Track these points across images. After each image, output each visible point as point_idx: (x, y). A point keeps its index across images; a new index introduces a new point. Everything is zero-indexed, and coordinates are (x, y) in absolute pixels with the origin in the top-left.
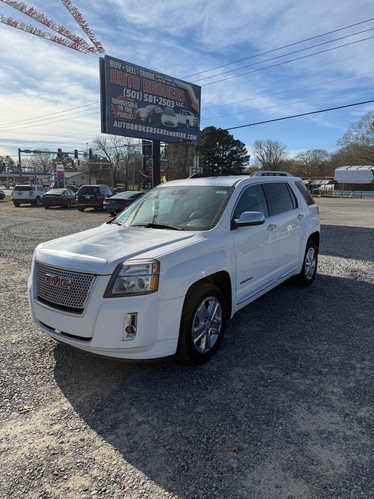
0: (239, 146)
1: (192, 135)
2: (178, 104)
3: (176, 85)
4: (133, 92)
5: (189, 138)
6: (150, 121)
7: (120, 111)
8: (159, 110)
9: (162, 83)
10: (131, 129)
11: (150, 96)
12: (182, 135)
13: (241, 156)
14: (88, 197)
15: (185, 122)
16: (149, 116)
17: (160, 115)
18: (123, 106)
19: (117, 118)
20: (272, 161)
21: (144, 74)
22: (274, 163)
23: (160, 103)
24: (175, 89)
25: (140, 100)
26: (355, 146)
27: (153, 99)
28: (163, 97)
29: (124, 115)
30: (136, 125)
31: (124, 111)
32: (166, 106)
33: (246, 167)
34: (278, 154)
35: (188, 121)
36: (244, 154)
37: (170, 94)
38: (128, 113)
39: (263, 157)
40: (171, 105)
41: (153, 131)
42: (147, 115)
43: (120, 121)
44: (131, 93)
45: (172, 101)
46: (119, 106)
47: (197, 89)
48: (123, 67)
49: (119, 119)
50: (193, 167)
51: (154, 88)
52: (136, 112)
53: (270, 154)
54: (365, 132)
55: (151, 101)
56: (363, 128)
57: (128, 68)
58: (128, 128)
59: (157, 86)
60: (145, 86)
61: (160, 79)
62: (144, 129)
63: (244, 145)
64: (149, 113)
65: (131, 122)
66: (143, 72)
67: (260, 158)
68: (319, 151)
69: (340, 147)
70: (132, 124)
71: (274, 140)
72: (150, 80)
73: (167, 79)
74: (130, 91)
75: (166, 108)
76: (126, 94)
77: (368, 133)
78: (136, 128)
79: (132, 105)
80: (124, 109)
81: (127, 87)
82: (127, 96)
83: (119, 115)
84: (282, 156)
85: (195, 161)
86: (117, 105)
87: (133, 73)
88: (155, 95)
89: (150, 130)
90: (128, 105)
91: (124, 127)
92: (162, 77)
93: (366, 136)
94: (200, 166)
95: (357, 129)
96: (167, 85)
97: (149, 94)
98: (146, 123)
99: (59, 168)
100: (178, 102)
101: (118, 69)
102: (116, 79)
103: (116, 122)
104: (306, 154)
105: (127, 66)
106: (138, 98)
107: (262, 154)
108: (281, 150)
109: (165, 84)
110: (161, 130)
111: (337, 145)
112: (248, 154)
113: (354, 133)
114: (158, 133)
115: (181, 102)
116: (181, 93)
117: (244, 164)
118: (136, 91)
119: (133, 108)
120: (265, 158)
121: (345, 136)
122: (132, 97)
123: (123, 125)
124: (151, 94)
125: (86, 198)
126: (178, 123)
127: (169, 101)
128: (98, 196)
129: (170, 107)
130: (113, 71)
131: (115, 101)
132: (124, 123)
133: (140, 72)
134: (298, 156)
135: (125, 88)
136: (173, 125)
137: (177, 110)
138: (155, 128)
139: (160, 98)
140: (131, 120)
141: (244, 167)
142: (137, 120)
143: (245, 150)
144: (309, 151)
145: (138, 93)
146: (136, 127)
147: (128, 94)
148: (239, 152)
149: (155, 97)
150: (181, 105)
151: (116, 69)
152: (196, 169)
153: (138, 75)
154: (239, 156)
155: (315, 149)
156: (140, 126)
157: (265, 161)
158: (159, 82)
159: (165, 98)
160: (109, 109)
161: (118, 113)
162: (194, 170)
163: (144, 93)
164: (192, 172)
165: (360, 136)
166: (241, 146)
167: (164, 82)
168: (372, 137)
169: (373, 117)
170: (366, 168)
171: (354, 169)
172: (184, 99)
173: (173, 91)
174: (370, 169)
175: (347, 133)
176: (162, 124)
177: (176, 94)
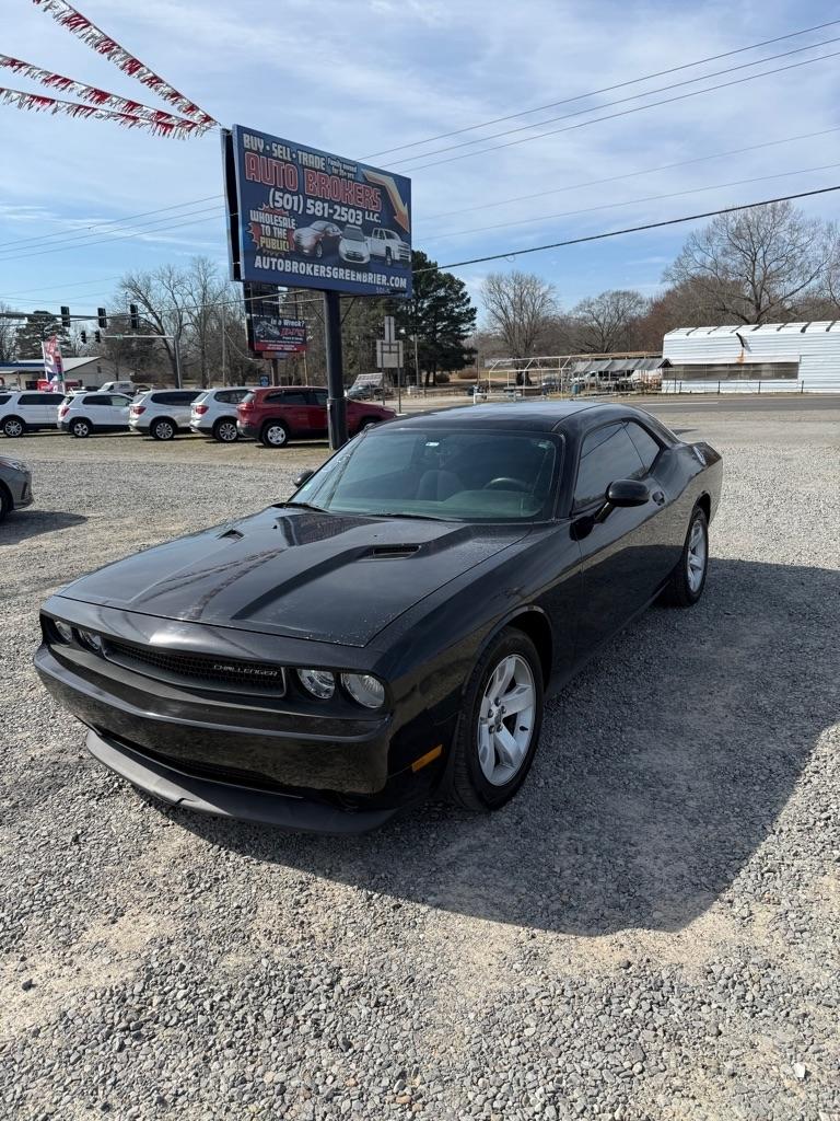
0: (450, 287)
1: (398, 279)
2: (369, 216)
3: (365, 177)
4: (287, 196)
5: (392, 285)
6: (320, 253)
7: (266, 236)
8: (334, 230)
9: (338, 175)
10: (286, 270)
11: (318, 203)
13: (457, 310)
15: (384, 253)
16: (318, 242)
17: (336, 240)
18: (270, 225)
19: (261, 249)
20: (526, 320)
21: (305, 158)
22: (530, 323)
23: (336, 217)
24: (362, 187)
25: (300, 212)
26: (698, 282)
27: (323, 208)
28: (341, 205)
29: (273, 244)
30: (294, 263)
31: (272, 236)
32: (348, 222)
33: (470, 333)
34: (538, 303)
35: (388, 250)
36: (464, 305)
37: (353, 197)
38: (280, 239)
39: (505, 312)
40: (356, 219)
41: (326, 273)
42: (313, 242)
43: (266, 255)
44: (282, 198)
45: (358, 212)
46: (263, 226)
47: (404, 185)
48: (268, 148)
49: (264, 253)
50: (384, 342)
51: (324, 186)
52: (294, 237)
53: (520, 305)
54: (719, 252)
55: (319, 214)
57: (276, 148)
58: (281, 269)
59: (329, 183)
60: (308, 183)
61: (336, 167)
62: (309, 271)
63: (462, 285)
64: (316, 237)
65: (286, 256)
66: (304, 154)
67: (500, 312)
68: (624, 294)
69: (669, 286)
70: (287, 262)
71: (527, 273)
72: (316, 170)
73: (345, 167)
74: (281, 194)
75: (348, 226)
76: (274, 201)
77: (725, 253)
78: (295, 269)
79: (287, 222)
80: (272, 230)
81: (275, 186)
82: (276, 204)
83: (264, 245)
84: (545, 308)
85: (386, 327)
86: (259, 223)
87: (285, 158)
88: (326, 201)
89: (321, 271)
90: (278, 223)
91: (273, 268)
92: (339, 165)
93: (721, 259)
94: (396, 339)
95: (703, 247)
96: (348, 179)
97: (316, 199)
98: (311, 258)
100: (369, 211)
101: (257, 152)
102: (256, 172)
103: (258, 258)
104: (598, 302)
105: (275, 145)
106: (295, 209)
107: (503, 304)
108: (544, 296)
109: (344, 177)
110: (341, 270)
111: (663, 281)
112: (471, 306)
113: (698, 256)
114: (336, 277)
115: (374, 213)
116: (375, 193)
117: (463, 327)
118: (293, 194)
119: (288, 229)
120: (511, 312)
121: (679, 264)
122: (286, 206)
123: (271, 262)
124: (320, 200)
126: (372, 256)
127: (352, 211)
130: (249, 157)
131: (255, 216)
132: (274, 260)
133: (297, 155)
134: (580, 308)
135: (272, 190)
136: (362, 259)
137: (368, 229)
138: (329, 268)
139: (336, 207)
140: (286, 253)
141: (465, 334)
143: (464, 295)
144: (603, 295)
145: (296, 198)
146: (295, 267)
147: (278, 202)
148: (452, 300)
149: (326, 205)
150: (374, 218)
151: (254, 152)
152: (390, 345)
153: (294, 162)
154: (452, 311)
155: (615, 290)
156: (302, 264)
157: (511, 319)
158: (334, 174)
159: (345, 206)
160: (245, 233)
161: (263, 240)
162: (386, 348)
163: (306, 198)
164: (382, 352)
165: (709, 260)
166: (457, 287)
167: (342, 173)
168: (734, 261)
169: (735, 219)
170: (725, 332)
171: (701, 333)
172: (378, 207)
173: (360, 191)
175: (683, 254)
176: (341, 259)
177: (365, 197)
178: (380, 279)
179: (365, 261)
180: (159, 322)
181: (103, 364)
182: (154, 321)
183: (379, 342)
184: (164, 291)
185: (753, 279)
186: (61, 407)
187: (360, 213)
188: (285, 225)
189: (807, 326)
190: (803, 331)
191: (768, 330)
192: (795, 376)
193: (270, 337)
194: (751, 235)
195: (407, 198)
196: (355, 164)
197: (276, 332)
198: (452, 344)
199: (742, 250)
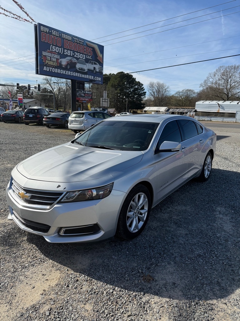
0: (139, 85)
1: (97, 77)
2: (88, 57)
3: (87, 44)
4: (57, 48)
5: (96, 79)
6: (69, 67)
7: (48, 60)
8: (74, 60)
9: (77, 43)
10: (56, 72)
11: (69, 51)
12: (90, 77)
13: (141, 92)
14: (31, 116)
15: (93, 69)
16: (68, 64)
17: (75, 64)
18: (50, 57)
19: (46, 64)
20: (160, 96)
21: (64, 36)
23: (75, 56)
24: (85, 47)
25: (62, 53)
26: (211, 88)
27: (71, 53)
28: (77, 52)
29: (51, 63)
30: (58, 70)
31: (51, 60)
32: (80, 58)
33: (144, 99)
34: (164, 92)
35: (95, 68)
36: (143, 91)
37: (82, 50)
38: (54, 62)
40: (83, 57)
41: (71, 74)
42: (66, 63)
43: (48, 66)
44: (55, 48)
45: (84, 55)
46: (47, 57)
47: (101, 48)
48: (50, 31)
49: (47, 65)
50: (103, 98)
51: (71, 46)
52: (59, 61)
53: (158, 91)
54: (217, 79)
55: (69, 55)
56: (216, 76)
57: (53, 32)
58: (54, 71)
59: (73, 45)
60: (65, 44)
61: (76, 40)
62: (64, 72)
63: (142, 85)
64: (68, 62)
65: (55, 67)
67: (153, 93)
68: (190, 90)
69: (201, 89)
70: (56, 69)
72: (69, 40)
73: (80, 40)
74: (55, 47)
75: (80, 59)
76: (52, 49)
77: (219, 80)
79: (56, 56)
80: (51, 59)
81: (53, 44)
82: (53, 50)
83: (47, 63)
84: (166, 93)
85: (104, 94)
86: (46, 56)
87: (57, 35)
88: (72, 50)
90: (53, 56)
91: (51, 71)
93: (218, 81)
94: (107, 98)
95: (213, 77)
96: (80, 44)
97: (68, 50)
98: (66, 68)
99: (19, 96)
100: (88, 55)
101: (46, 32)
102: (45, 39)
103: (45, 67)
104: (182, 92)
105: (53, 31)
106: (60, 52)
107: (154, 91)
108: (166, 89)
109: (79, 43)
110: (76, 73)
111: (200, 87)
112: (145, 91)
113: (211, 80)
114: (74, 75)
115: (90, 56)
116: (90, 50)
117: (142, 97)
118: (59, 47)
119: (57, 59)
120: (156, 93)
121: (205, 82)
122: (56, 51)
123: (50, 69)
125: (30, 116)
126: (88, 69)
127: (81, 54)
128: (37, 115)
129: (82, 59)
130: (43, 34)
131: (44, 53)
132: (51, 68)
133: (61, 35)
134: (177, 93)
135: (51, 45)
136: (85, 70)
137: (87, 61)
138: (72, 72)
139: (75, 53)
141: (142, 99)
142: (60, 66)
143: (143, 88)
144: (183, 90)
145: (60, 49)
146: (59, 71)
147: (53, 49)
148: (139, 89)
149: (72, 52)
152: (105, 99)
153: (60, 37)
154: (139, 92)
155: (187, 89)
156: (62, 70)
157: (156, 96)
158: (75, 42)
159: (79, 53)
160: (40, 58)
163: (64, 49)
164: (102, 101)
165: (214, 81)
168: (222, 82)
169: (223, 70)
170: (214, 102)
171: (207, 102)
172: (92, 54)
173: (84, 48)
174: (217, 103)
175: (206, 79)
176: (77, 70)
177: (87, 50)
183: (101, 99)
185: (227, 88)
187: (85, 56)
188: (56, 57)
189: (239, 102)
191: (228, 103)
192: (234, 117)
193: (81, 96)
194: (227, 75)
195: (102, 52)
196: (83, 40)
198: (138, 102)
199: (224, 79)
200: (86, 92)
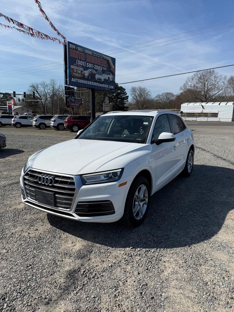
0: (121, 90)
1: (111, 86)
3: (103, 57)
4: (81, 62)
5: (110, 88)
6: (90, 78)
7: (75, 72)
8: (94, 72)
11: (90, 64)
13: (123, 96)
15: (107, 79)
16: (89, 75)
17: (95, 75)
18: (76, 69)
19: (74, 76)
20: (142, 100)
21: (87, 51)
23: (95, 68)
26: (189, 91)
27: (91, 66)
28: (96, 65)
29: (77, 75)
30: (83, 80)
31: (77, 73)
32: (98, 70)
33: (126, 103)
34: (145, 95)
35: (109, 78)
36: (125, 95)
37: (100, 63)
38: (79, 74)
40: (100, 69)
44: (80, 62)
45: (101, 67)
47: (114, 60)
49: (74, 77)
51: (92, 59)
52: (83, 73)
53: (141, 95)
54: (195, 83)
55: (90, 67)
56: (194, 80)
58: (79, 82)
60: (87, 58)
62: (87, 83)
63: (125, 89)
64: (89, 73)
65: (80, 78)
67: (135, 97)
68: (169, 93)
69: (182, 91)
70: (81, 80)
71: (143, 87)
72: (90, 55)
73: (98, 54)
74: (80, 61)
76: (78, 63)
77: (197, 83)
78: (83, 82)
80: (77, 71)
81: (78, 59)
82: (78, 64)
83: (74, 75)
84: (147, 97)
85: (106, 100)
86: (73, 69)
87: (81, 51)
88: (92, 63)
89: (90, 83)
90: (79, 69)
91: (77, 81)
92: (96, 54)
94: (109, 103)
95: (191, 81)
97: (89, 63)
98: (87, 79)
99: (9, 103)
100: (104, 67)
101: (73, 49)
102: (73, 54)
103: (73, 78)
104: (162, 95)
105: (78, 47)
106: (84, 65)
107: (136, 95)
108: (147, 93)
110: (96, 83)
111: (180, 90)
112: (127, 95)
113: (189, 83)
114: (94, 85)
115: (105, 67)
116: (106, 62)
117: (125, 101)
118: (83, 61)
120: (138, 98)
121: (184, 85)
122: (81, 65)
123: (76, 80)
124: (90, 63)
127: (99, 66)
131: (72, 67)
132: (77, 79)
133: (84, 50)
134: (157, 97)
135: (77, 60)
136: (102, 80)
137: (104, 72)
138: (92, 82)
139: (95, 65)
140: (80, 77)
141: (125, 103)
143: (125, 92)
144: (163, 93)
145: (84, 62)
148: (122, 94)
149: (92, 65)
150: (105, 69)
151: (72, 49)
153: (84, 52)
154: (122, 97)
155: (166, 92)
156: (85, 81)
157: (138, 99)
158: (94, 56)
159: (97, 65)
160: (69, 71)
161: (74, 74)
162: (106, 105)
163: (87, 62)
164: (105, 106)
165: (192, 85)
166: (123, 90)
167: (97, 56)
168: (199, 85)
169: (200, 74)
170: (198, 104)
171: (192, 104)
173: (102, 61)
174: (200, 105)
175: (185, 83)
176: (96, 80)
177: (103, 63)
178: (106, 86)
179: (102, 81)
180: (40, 97)
181: (24, 108)
182: (39, 96)
183: (104, 104)
184: (42, 88)
185: (204, 90)
186: (13, 119)
188: (81, 70)
189: (220, 103)
190: (219, 104)
191: (210, 104)
192: (217, 117)
193: (72, 102)
194: (204, 78)
195: (114, 64)
196: (100, 54)
197: (74, 101)
198: (121, 105)
199: (201, 82)
200: (76, 98)
